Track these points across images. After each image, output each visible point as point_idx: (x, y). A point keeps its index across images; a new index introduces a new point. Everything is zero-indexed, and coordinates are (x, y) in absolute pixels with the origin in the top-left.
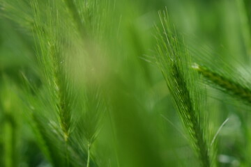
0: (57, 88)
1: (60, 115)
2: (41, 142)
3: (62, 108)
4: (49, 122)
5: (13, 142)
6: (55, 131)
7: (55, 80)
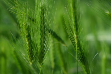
0: (27, 42)
1: (29, 54)
2: (18, 64)
3: (30, 51)
4: (22, 54)
5: (5, 64)
6: (24, 58)
7: (26, 39)
